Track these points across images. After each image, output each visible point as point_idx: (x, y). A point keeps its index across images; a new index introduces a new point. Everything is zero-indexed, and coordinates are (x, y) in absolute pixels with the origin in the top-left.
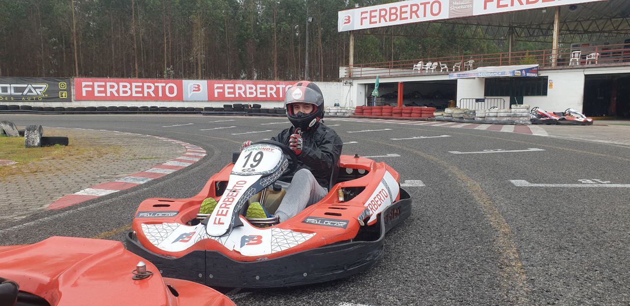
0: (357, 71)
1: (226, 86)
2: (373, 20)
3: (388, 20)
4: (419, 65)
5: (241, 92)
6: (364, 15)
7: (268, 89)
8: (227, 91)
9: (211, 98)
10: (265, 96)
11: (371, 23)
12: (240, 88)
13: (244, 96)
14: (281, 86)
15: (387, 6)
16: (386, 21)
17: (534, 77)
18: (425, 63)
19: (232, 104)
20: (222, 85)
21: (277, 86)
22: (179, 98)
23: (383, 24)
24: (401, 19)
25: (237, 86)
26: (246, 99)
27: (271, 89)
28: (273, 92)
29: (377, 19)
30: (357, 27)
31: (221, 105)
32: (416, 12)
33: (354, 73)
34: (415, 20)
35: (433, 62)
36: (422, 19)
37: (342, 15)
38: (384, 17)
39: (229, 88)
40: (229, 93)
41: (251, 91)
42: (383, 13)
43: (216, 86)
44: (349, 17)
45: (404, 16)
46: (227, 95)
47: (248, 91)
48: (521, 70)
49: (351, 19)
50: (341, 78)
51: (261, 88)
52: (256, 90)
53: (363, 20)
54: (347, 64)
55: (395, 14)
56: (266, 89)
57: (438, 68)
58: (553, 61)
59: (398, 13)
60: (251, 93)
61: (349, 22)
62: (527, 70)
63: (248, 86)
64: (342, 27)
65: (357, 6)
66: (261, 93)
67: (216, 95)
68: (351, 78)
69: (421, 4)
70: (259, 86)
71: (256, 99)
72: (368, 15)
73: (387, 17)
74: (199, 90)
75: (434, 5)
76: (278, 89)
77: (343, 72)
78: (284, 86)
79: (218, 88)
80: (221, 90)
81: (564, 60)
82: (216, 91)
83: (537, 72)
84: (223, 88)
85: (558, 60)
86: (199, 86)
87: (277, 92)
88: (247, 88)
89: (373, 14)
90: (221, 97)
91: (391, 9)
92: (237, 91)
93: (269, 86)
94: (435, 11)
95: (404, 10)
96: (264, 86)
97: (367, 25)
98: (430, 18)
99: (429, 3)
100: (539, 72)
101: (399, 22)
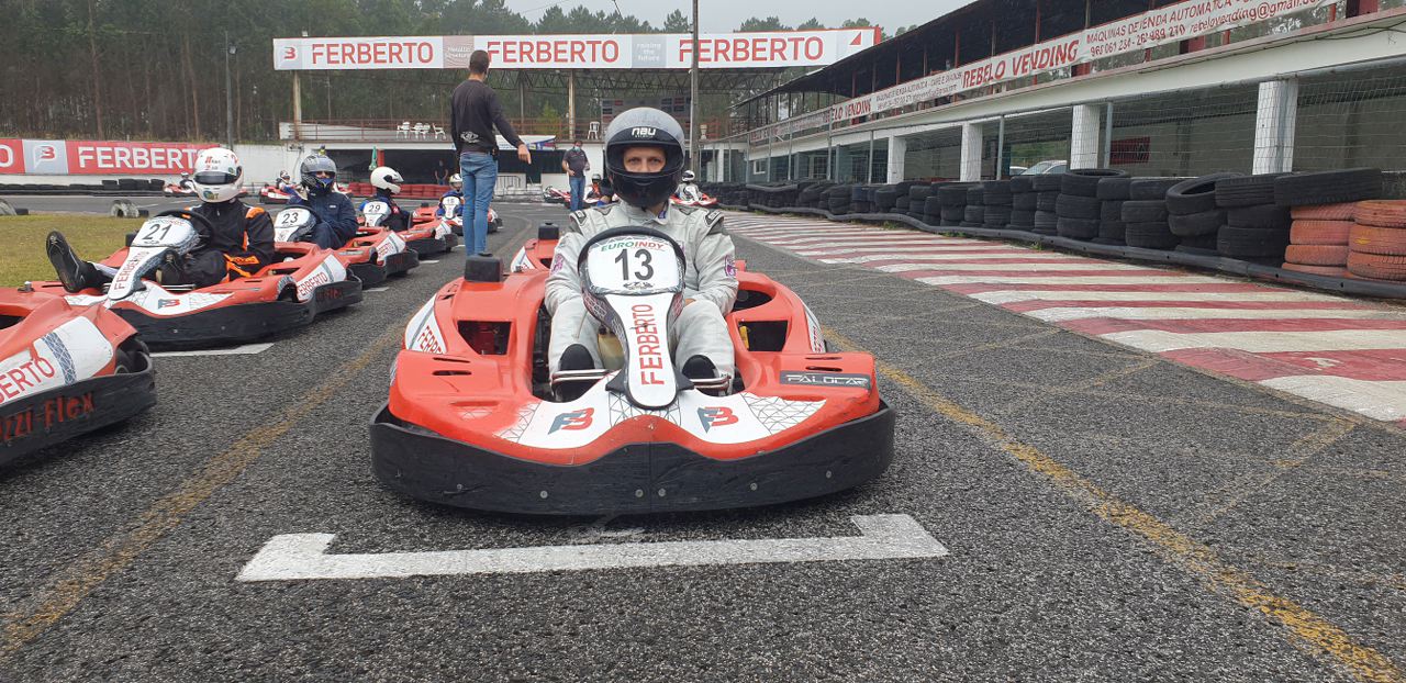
0: (309, 130)
1: (99, 150)
2: (333, 58)
3: (356, 60)
4: (405, 126)
5: (125, 159)
6: (317, 50)
7: (169, 155)
8: (100, 158)
9: (74, 169)
10: (164, 167)
11: (329, 62)
12: (122, 154)
13: (129, 166)
14: (189, 152)
15: (354, 41)
16: (354, 62)
17: (551, 152)
18: (413, 124)
19: (116, 178)
20: (91, 149)
21: (184, 151)
22: (19, 168)
23: (348, 65)
24: (376, 61)
25: (117, 150)
26: (134, 171)
27: (175, 155)
28: (177, 160)
29: (339, 57)
30: (308, 65)
31: (97, 181)
32: (397, 54)
33: (304, 133)
34: (396, 65)
35: (424, 124)
36: (406, 65)
37: (280, 46)
38: (350, 55)
39: (104, 153)
40: (105, 161)
41: (141, 158)
42: (348, 50)
43: (81, 150)
44: (293, 50)
45: (380, 57)
46: (101, 165)
47: (136, 158)
48: (536, 144)
49: (296, 53)
50: (284, 140)
51: (158, 154)
52: (149, 157)
53: (317, 57)
54: (289, 118)
55: (367, 53)
56: (165, 155)
57: (431, 131)
58: (571, 132)
59: (372, 52)
60: (142, 162)
61: (293, 56)
62: (543, 143)
63: (135, 150)
64: (280, 63)
65: (305, 34)
66: (158, 162)
67: (83, 165)
68: (298, 140)
69: (405, 44)
70: (153, 151)
71: (150, 171)
72: (324, 50)
73: (355, 56)
74: (53, 156)
75: (423, 48)
76: (185, 155)
77: (285, 130)
78: (195, 151)
79: (85, 153)
80: (91, 157)
81: (582, 132)
82: (82, 159)
83: (553, 145)
84: (94, 153)
85: (576, 132)
86: (52, 149)
87: (184, 160)
88: (135, 154)
89: (332, 49)
90: (92, 169)
91: (360, 45)
92: (118, 159)
93: (170, 151)
94: (425, 56)
95: (379, 49)
96: (162, 150)
97: (322, 64)
98: (417, 65)
99: (415, 44)
100: (557, 145)
101: (372, 66)
